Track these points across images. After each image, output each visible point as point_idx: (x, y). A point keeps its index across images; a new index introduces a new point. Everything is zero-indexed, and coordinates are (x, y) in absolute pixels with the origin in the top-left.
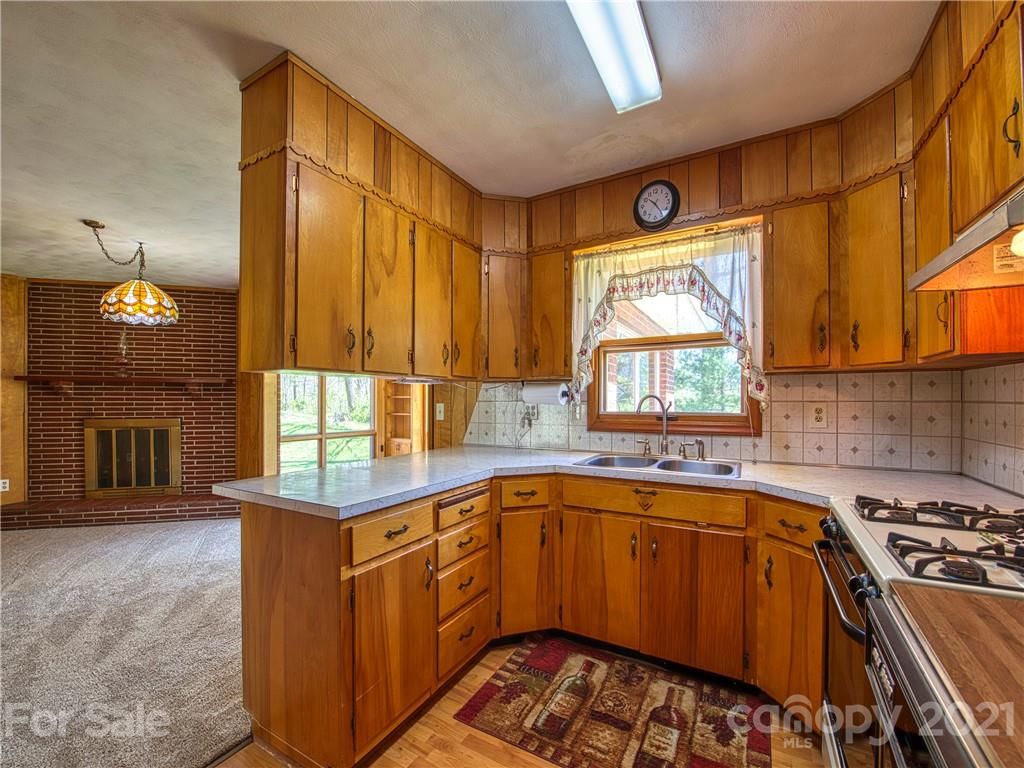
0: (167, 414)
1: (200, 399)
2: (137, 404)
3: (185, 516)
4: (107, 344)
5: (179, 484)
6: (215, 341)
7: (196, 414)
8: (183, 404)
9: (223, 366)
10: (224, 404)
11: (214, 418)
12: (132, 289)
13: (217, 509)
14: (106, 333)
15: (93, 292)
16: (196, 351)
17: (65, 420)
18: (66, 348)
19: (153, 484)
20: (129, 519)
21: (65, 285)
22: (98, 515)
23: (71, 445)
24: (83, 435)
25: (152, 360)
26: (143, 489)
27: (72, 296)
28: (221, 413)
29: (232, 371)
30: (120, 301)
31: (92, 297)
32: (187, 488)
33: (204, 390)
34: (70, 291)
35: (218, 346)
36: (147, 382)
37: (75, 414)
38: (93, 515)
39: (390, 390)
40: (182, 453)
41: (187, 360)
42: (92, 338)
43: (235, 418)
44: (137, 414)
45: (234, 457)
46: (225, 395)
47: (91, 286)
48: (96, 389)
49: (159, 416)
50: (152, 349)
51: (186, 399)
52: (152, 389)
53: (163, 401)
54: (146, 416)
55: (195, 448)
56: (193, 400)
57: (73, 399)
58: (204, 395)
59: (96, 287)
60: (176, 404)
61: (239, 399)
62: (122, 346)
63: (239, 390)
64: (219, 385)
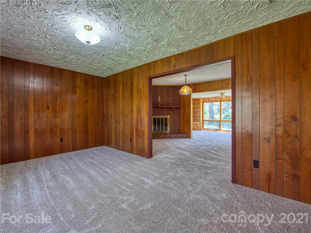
0: (167, 114)
1: (173, 111)
2: (161, 112)
5: (169, 131)
7: (173, 114)
9: (178, 103)
10: (178, 112)
14: (155, 96)
19: (164, 131)
25: (164, 102)
26: (162, 131)
28: (177, 114)
29: (180, 104)
32: (171, 131)
36: (163, 107)
40: (170, 123)
43: (180, 115)
44: (161, 115)
45: (180, 124)
46: (178, 110)
49: (165, 115)
50: (164, 100)
51: (170, 111)
52: (164, 109)
53: (166, 111)
54: (163, 115)
55: (172, 122)
60: (168, 112)
61: (182, 111)
62: (159, 99)
63: (181, 109)
64: (177, 108)
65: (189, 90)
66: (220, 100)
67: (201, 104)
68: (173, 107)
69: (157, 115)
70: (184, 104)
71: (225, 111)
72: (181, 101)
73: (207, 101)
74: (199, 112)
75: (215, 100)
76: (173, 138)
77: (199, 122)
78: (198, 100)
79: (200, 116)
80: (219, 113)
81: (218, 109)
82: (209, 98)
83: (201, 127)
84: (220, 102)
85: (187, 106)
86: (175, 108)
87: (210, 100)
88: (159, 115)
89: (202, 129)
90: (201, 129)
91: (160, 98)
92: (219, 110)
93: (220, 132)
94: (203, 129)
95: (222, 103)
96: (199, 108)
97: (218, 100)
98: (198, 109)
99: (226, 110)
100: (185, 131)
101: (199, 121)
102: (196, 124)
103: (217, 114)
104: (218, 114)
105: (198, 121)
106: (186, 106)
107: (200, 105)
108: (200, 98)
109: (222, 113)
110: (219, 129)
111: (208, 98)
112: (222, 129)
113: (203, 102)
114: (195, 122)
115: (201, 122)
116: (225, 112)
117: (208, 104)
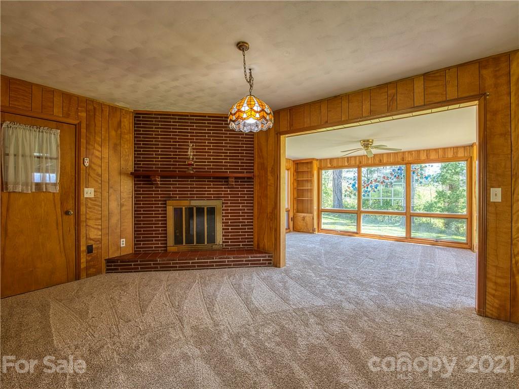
0: (214, 197)
1: (233, 188)
2: (196, 191)
3: (231, 265)
4: (179, 152)
5: (221, 243)
6: (241, 150)
7: (231, 197)
8: (223, 191)
9: (246, 166)
10: (247, 191)
11: (241, 200)
12: (246, 101)
13: (249, 261)
14: (179, 145)
15: (171, 118)
16: (230, 156)
17: (155, 201)
18: (156, 154)
19: (206, 243)
20: (198, 266)
21: (155, 114)
22: (180, 263)
23: (159, 217)
24: (166, 211)
25: (205, 162)
26: (200, 246)
27: (159, 121)
28: (245, 197)
29: (251, 169)
30: (239, 111)
31: (170, 122)
32: (225, 245)
33: (235, 182)
34: (158, 118)
35: (243, 153)
36: (202, 176)
37: (161, 197)
38: (177, 263)
39: (295, 184)
40: (223, 223)
41: (225, 162)
42: (170, 148)
43: (253, 200)
44: (196, 197)
45: (252, 225)
46: (247, 185)
47: (170, 115)
48: (173, 181)
49: (209, 199)
50: (205, 155)
51: (225, 188)
52: (205, 181)
53: (211, 188)
54: (201, 198)
55: (230, 219)
56: (229, 188)
57: (160, 187)
58: (235, 185)
59: (173, 115)
60: (219, 191)
61: (256, 187)
62: (190, 153)
63: (256, 181)
64: (244, 178)
65: (259, 109)
66: (358, 163)
67: (315, 173)
68: (231, 175)
69: (185, 198)
70: (263, 167)
71: (369, 189)
72: (256, 160)
73: (329, 165)
74: (311, 190)
75: (346, 164)
76: (228, 266)
77: (310, 215)
78: (309, 165)
79: (312, 201)
80: (355, 195)
81: (354, 185)
82: (333, 159)
83: (316, 226)
84: (359, 167)
85: (271, 173)
86: (236, 178)
87: (335, 164)
88: (192, 198)
89: (317, 230)
90: (314, 230)
91: (193, 149)
92: (356, 186)
93: (357, 238)
94: (320, 229)
95: (364, 170)
96: (311, 181)
97: (353, 162)
98: (309, 184)
99: (371, 187)
100: (264, 245)
101: (311, 213)
102: (304, 218)
103: (350, 196)
104: (353, 196)
105: (308, 213)
106: (269, 174)
107: (313, 175)
108: (313, 159)
109: (363, 193)
110: (355, 230)
111: (331, 160)
112: (363, 231)
113: (320, 169)
114: (300, 214)
115: (315, 213)
116: (369, 191)
117: (330, 172)
